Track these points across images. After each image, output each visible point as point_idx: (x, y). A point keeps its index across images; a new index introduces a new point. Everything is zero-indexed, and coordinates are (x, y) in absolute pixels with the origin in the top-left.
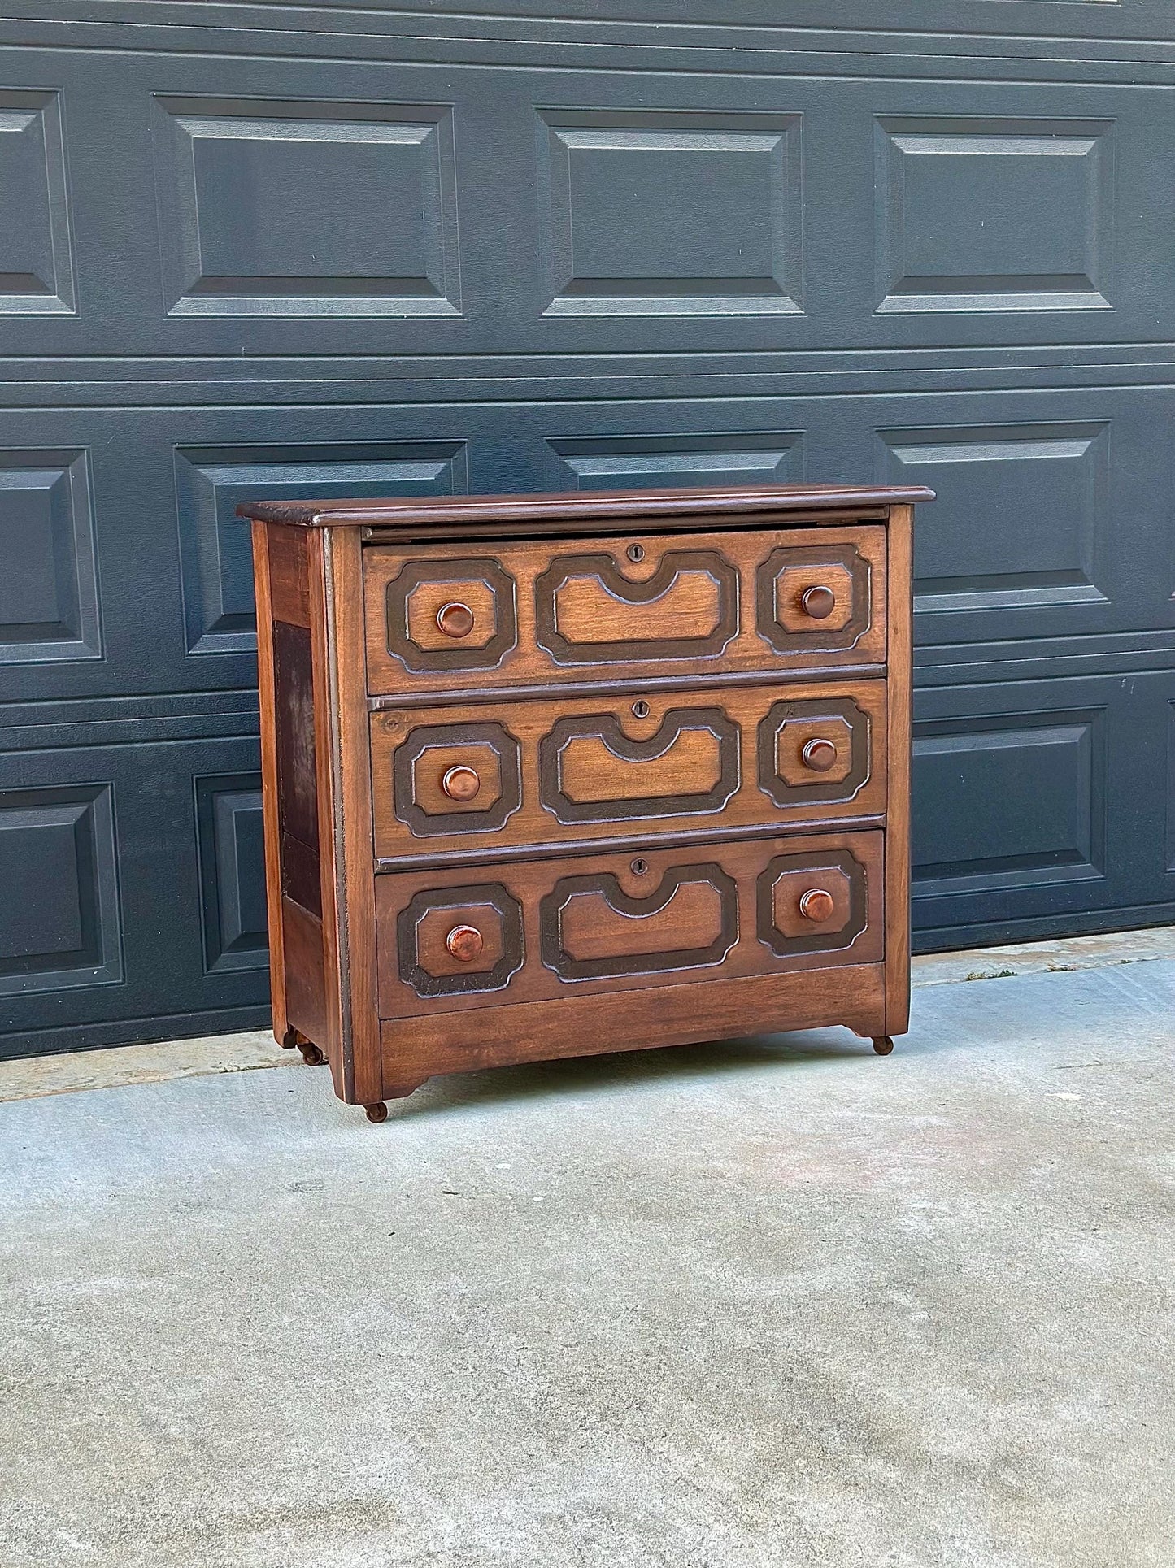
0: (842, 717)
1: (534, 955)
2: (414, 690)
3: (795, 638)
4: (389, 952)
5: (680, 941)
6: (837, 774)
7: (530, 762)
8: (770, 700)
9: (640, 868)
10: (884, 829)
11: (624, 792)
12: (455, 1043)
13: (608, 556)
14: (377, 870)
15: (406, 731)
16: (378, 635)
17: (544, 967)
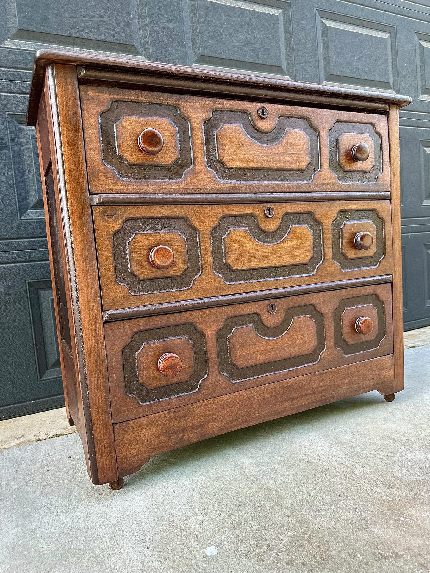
0: (371, 221)
1: (214, 367)
2: (125, 191)
3: (348, 175)
4: (116, 376)
5: (296, 351)
6: (370, 252)
7: (206, 245)
8: (337, 209)
9: (272, 309)
10: (391, 283)
11: (262, 264)
12: (167, 432)
13: (247, 113)
14: (104, 319)
15: (121, 221)
16: (94, 150)
17: (221, 374)
